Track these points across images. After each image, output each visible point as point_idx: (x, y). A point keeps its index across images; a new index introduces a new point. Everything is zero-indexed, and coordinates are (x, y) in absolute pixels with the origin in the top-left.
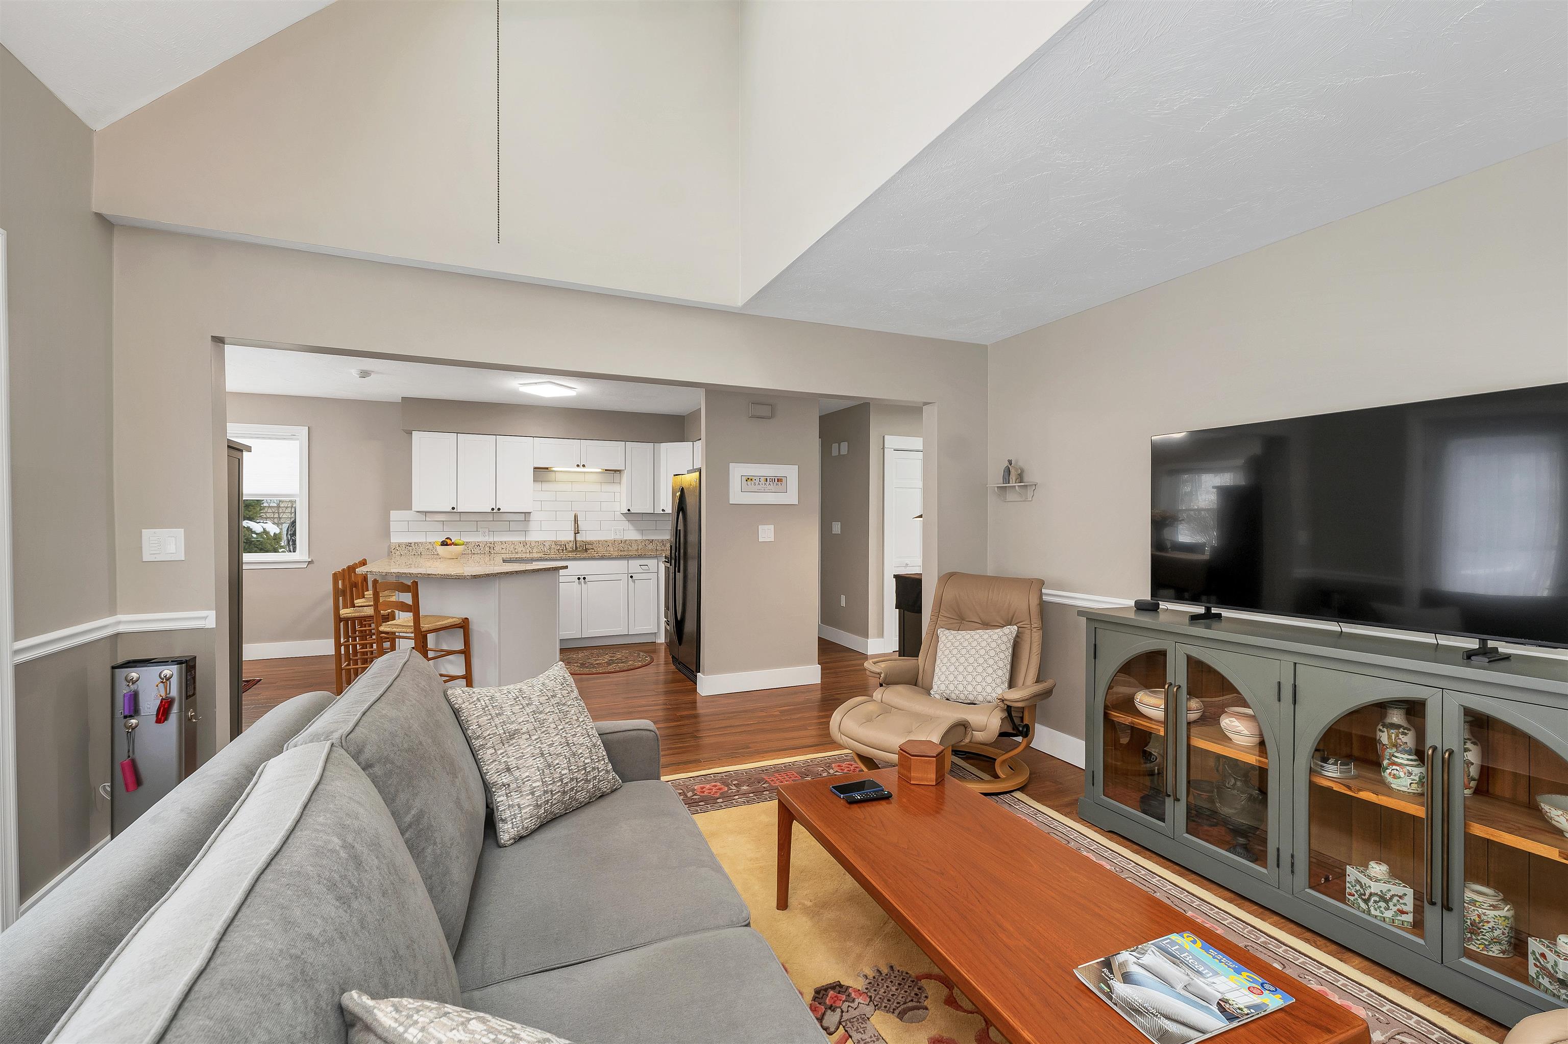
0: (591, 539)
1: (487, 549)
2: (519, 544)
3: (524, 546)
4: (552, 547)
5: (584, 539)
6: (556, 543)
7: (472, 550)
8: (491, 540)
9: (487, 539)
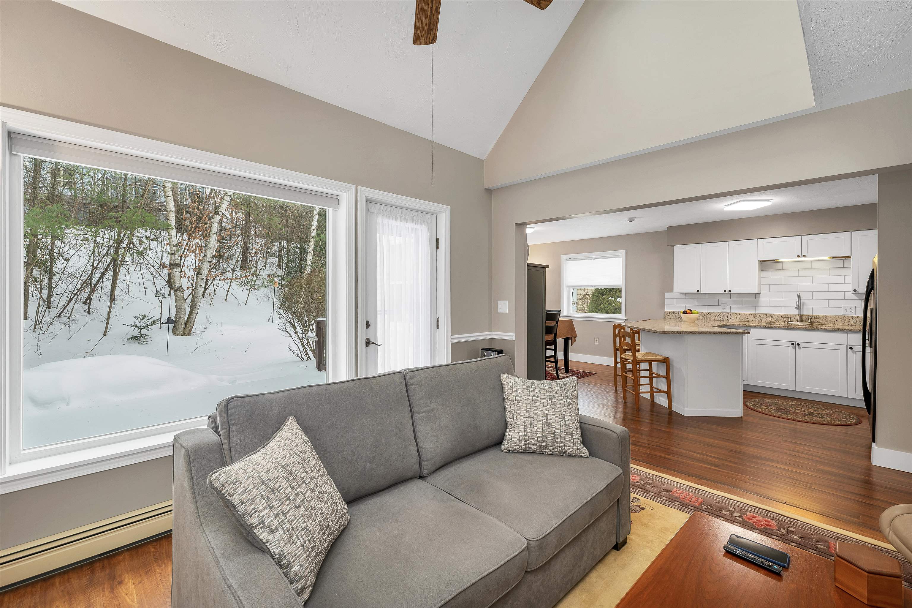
0: (818, 314)
1: (726, 318)
2: (750, 315)
3: (754, 317)
4: (779, 318)
5: (811, 314)
6: (782, 316)
7: (715, 318)
8: (729, 311)
9: (725, 311)
